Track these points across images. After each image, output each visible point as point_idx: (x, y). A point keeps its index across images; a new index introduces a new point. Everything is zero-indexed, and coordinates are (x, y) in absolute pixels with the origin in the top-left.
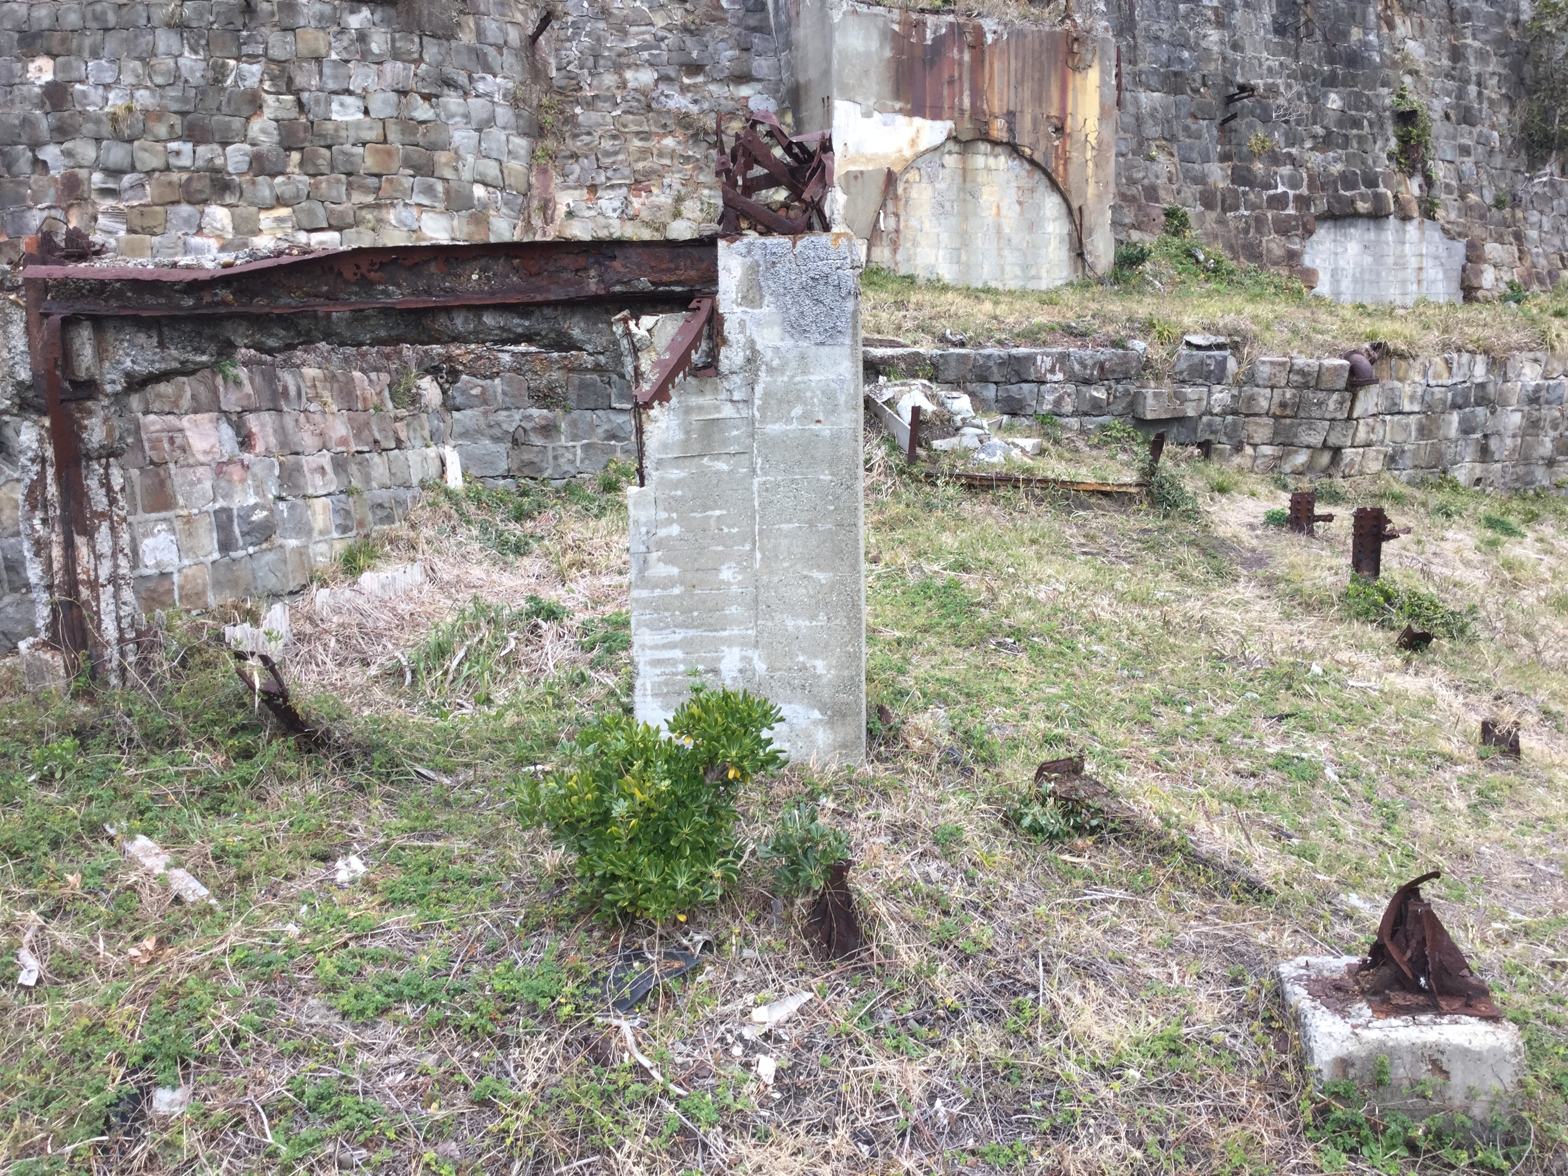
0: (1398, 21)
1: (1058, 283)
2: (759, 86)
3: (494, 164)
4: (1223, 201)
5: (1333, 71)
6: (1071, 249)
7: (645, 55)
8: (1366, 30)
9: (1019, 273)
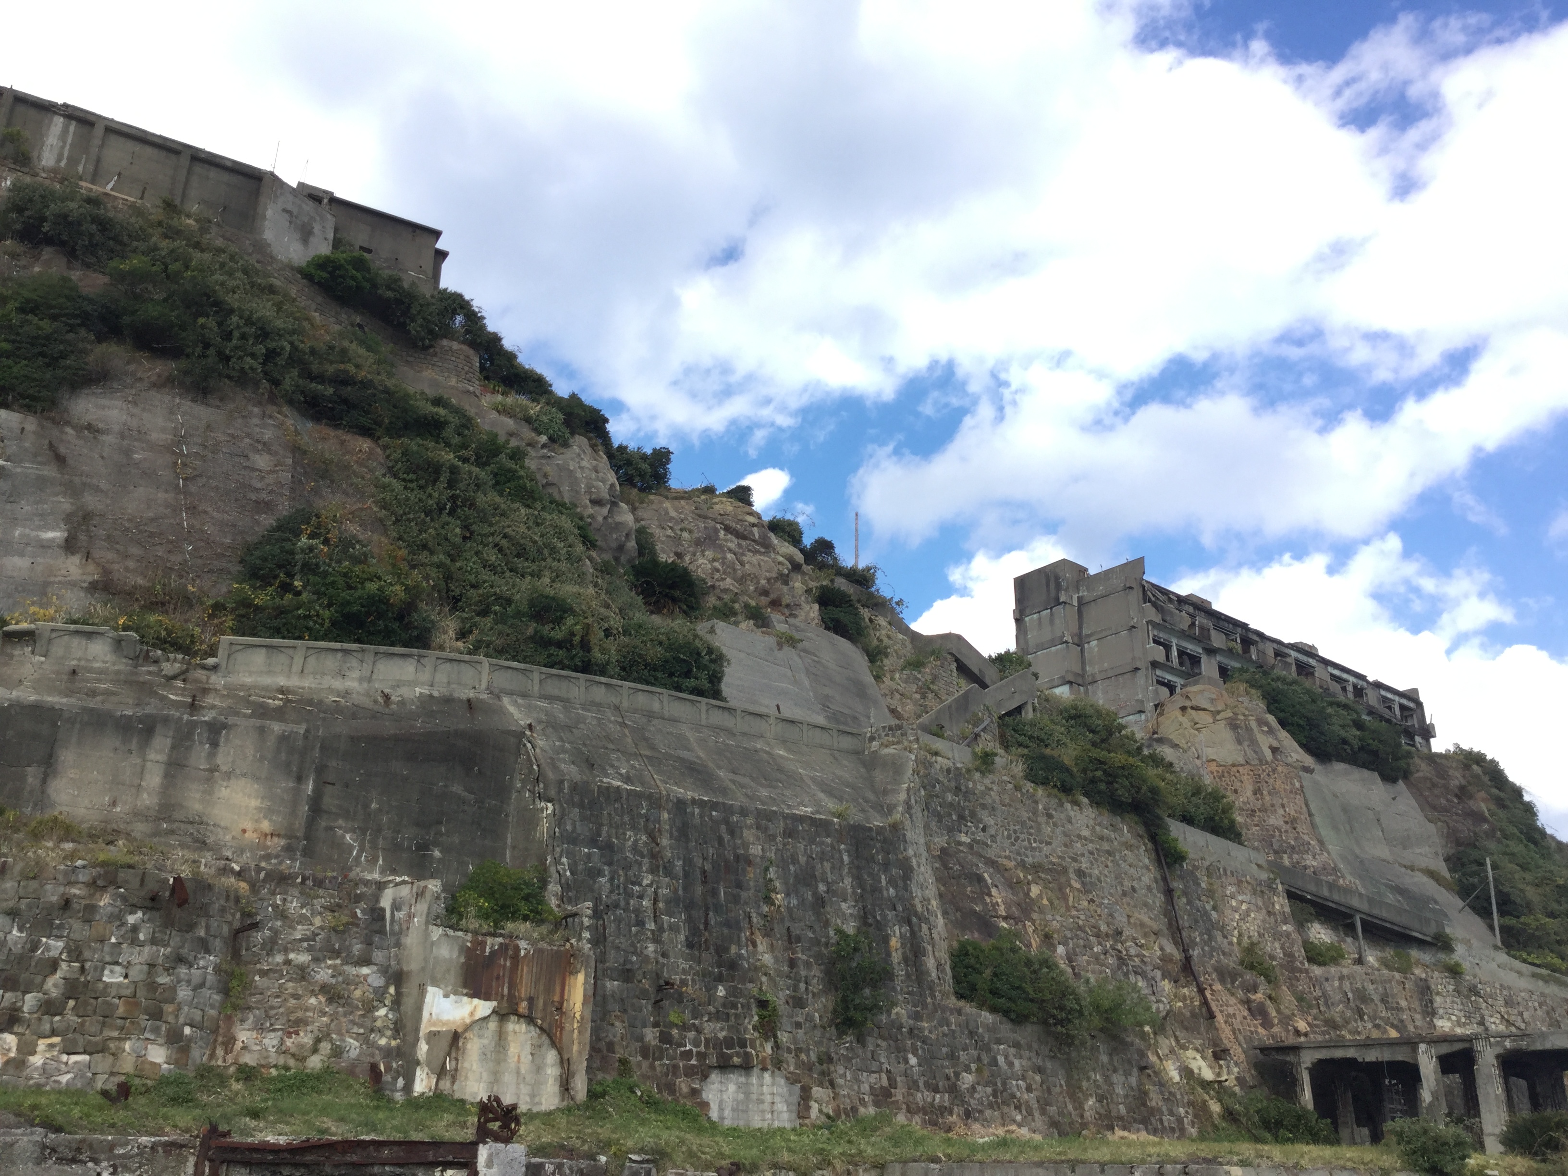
0: (759, 942)
1: (552, 1108)
2: (375, 968)
3: (200, 1013)
4: (654, 1054)
5: (721, 973)
6: (561, 1086)
7: (305, 944)
8: (740, 947)
9: (528, 1099)
